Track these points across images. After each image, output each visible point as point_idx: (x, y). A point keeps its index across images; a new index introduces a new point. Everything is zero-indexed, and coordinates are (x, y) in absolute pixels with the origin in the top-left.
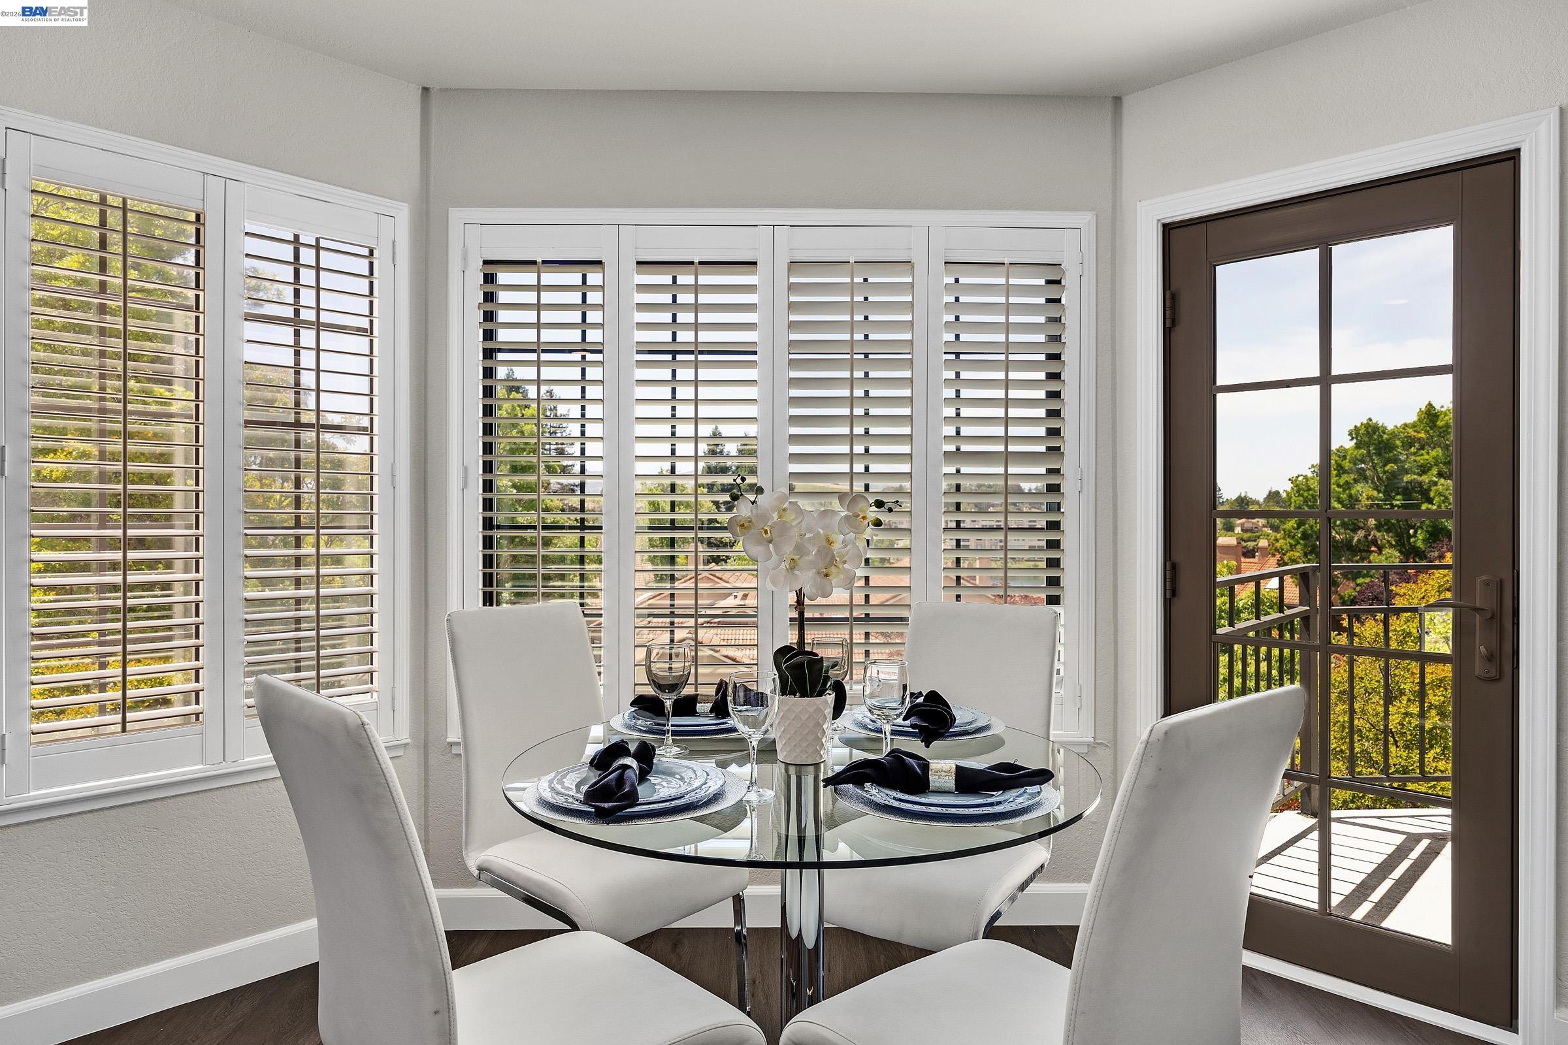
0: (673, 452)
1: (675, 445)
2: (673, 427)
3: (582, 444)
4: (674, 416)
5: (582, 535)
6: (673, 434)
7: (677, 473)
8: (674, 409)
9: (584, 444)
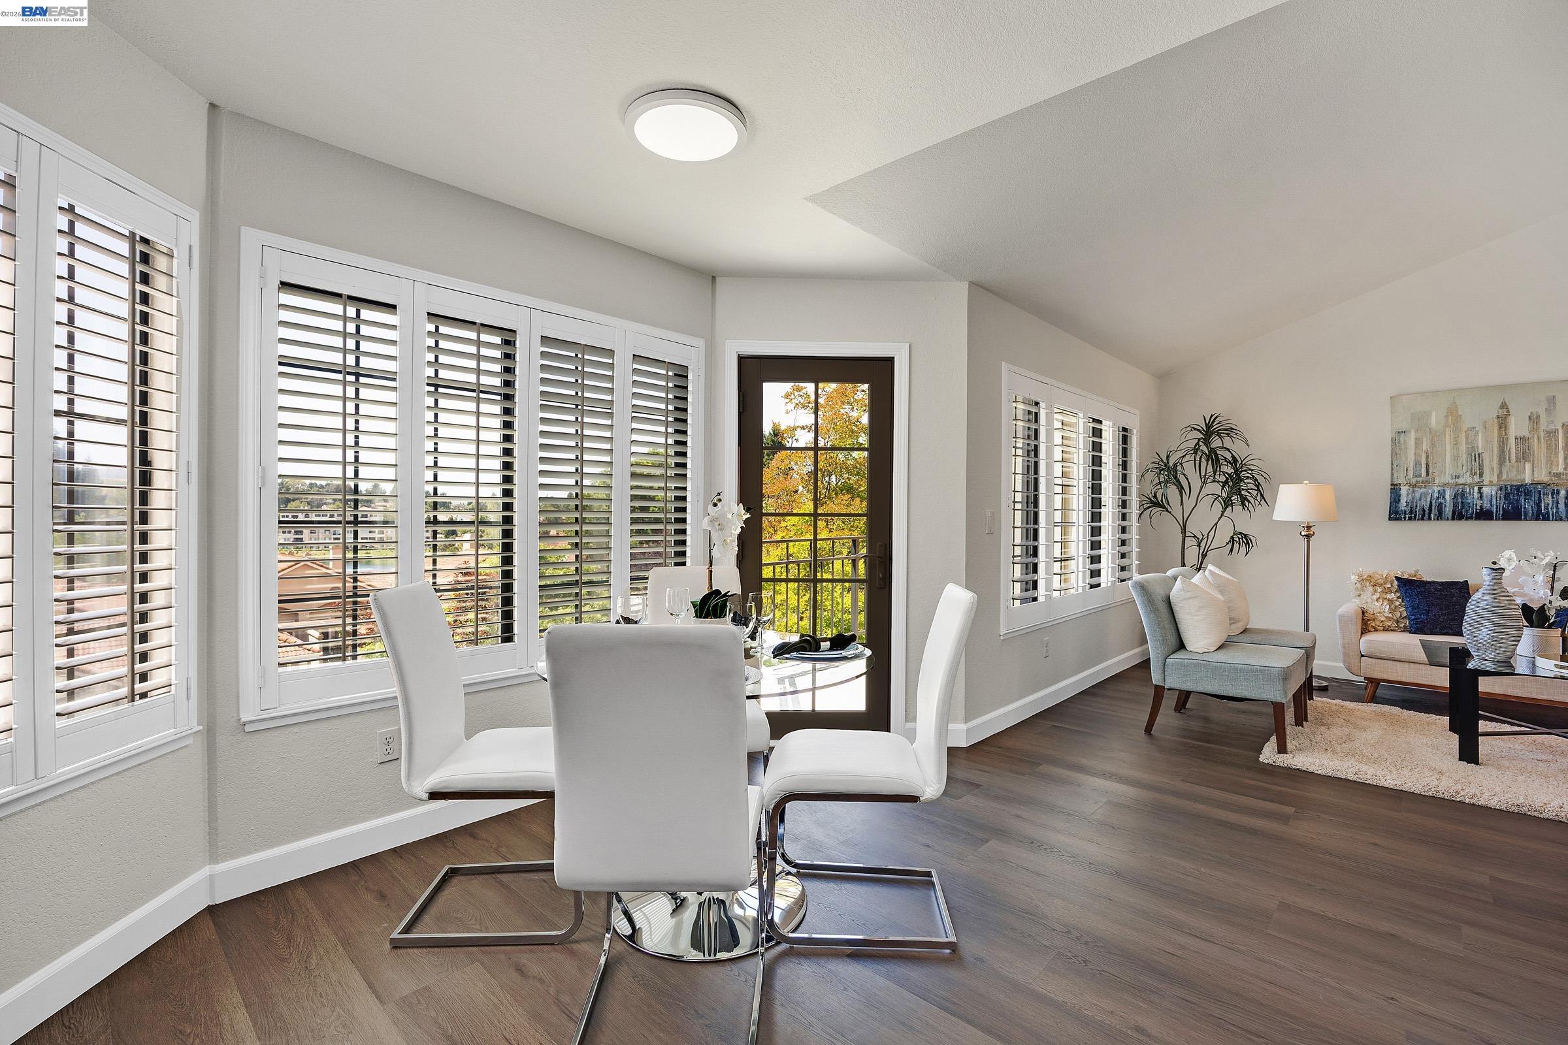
0: (436, 463)
1: (437, 458)
2: (436, 444)
3: (356, 452)
4: (436, 435)
5: (356, 529)
6: (436, 449)
7: (438, 480)
8: (436, 429)
9: (358, 452)
